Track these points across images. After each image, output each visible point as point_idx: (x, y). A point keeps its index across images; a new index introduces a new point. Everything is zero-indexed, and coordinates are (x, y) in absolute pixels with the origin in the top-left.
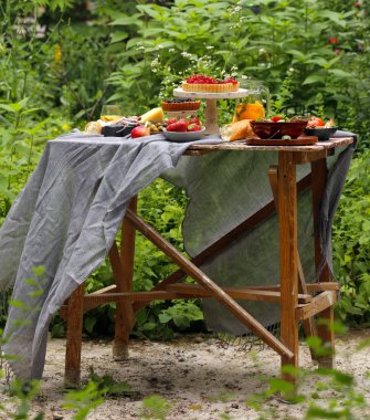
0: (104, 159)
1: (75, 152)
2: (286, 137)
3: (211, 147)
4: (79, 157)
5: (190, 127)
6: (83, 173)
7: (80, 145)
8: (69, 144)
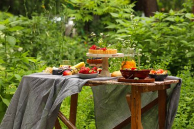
0: (48, 86)
1: (34, 82)
2: (136, 78)
3: (98, 82)
4: (36, 85)
5: (90, 72)
6: (37, 93)
7: (37, 78)
8: (32, 78)
